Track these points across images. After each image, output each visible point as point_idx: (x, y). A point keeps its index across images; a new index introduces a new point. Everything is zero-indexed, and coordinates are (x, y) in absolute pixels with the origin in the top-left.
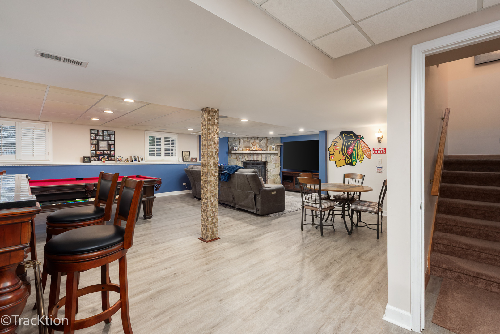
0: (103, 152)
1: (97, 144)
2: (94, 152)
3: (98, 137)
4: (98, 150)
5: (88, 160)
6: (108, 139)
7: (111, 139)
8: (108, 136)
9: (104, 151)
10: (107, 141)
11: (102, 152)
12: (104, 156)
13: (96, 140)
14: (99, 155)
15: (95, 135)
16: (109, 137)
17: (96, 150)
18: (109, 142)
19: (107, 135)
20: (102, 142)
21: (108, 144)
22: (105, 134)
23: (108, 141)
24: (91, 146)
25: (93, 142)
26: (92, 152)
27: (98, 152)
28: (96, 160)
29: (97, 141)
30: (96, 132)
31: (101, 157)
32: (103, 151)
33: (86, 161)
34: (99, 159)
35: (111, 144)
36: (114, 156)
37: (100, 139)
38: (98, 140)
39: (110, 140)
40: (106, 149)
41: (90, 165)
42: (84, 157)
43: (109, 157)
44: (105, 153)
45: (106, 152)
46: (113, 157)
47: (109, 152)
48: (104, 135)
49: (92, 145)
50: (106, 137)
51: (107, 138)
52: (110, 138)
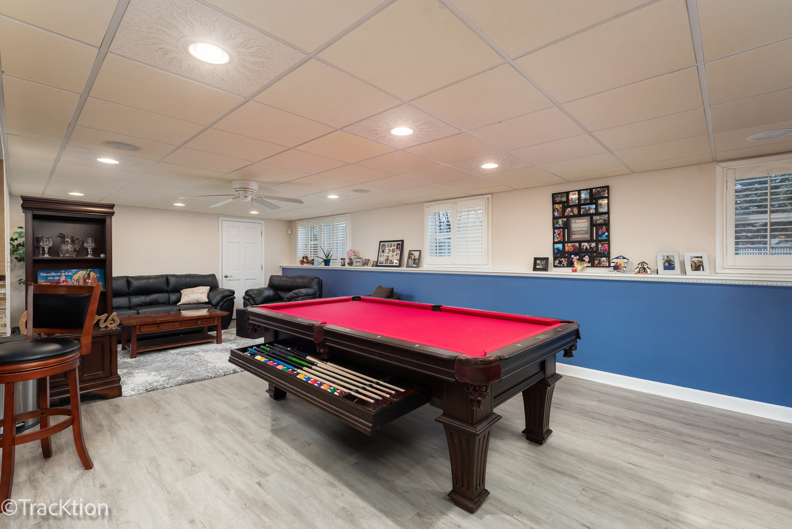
0: (580, 245)
1: (567, 226)
2: (560, 246)
3: (569, 209)
4: (568, 242)
5: (542, 265)
6: (592, 211)
7: (601, 210)
8: (591, 203)
9: (583, 244)
10: (588, 218)
11: (577, 245)
12: (583, 254)
13: (563, 217)
14: (570, 253)
15: (561, 205)
16: (594, 206)
17: (563, 243)
18: (594, 218)
19: (588, 202)
20: (577, 221)
21: (592, 224)
22: (585, 199)
23: (591, 215)
24: (554, 233)
25: (557, 223)
26: (557, 246)
27: (569, 247)
28: (563, 266)
29: (565, 219)
30: (564, 199)
31: (575, 258)
32: (580, 242)
33: (538, 267)
34: (571, 264)
35: (598, 222)
36: (608, 256)
37: (572, 214)
38: (569, 217)
39: (597, 213)
40: (587, 237)
41: (546, 276)
42: (536, 259)
43: (596, 257)
44: (585, 247)
45: (585, 245)
46: (604, 259)
47: (593, 245)
48: (582, 202)
49: (556, 231)
50: (587, 207)
51: (590, 209)
52: (596, 209)
